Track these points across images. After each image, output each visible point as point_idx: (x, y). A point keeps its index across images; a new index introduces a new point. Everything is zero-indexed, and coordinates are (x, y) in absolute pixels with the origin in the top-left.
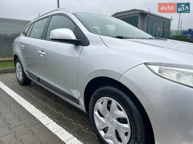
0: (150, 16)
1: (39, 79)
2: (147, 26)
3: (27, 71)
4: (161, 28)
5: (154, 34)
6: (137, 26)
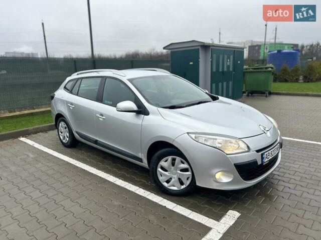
0: (214, 48)
1: (96, 142)
2: (212, 62)
3: (77, 132)
4: (230, 61)
5: (221, 70)
6: (199, 61)
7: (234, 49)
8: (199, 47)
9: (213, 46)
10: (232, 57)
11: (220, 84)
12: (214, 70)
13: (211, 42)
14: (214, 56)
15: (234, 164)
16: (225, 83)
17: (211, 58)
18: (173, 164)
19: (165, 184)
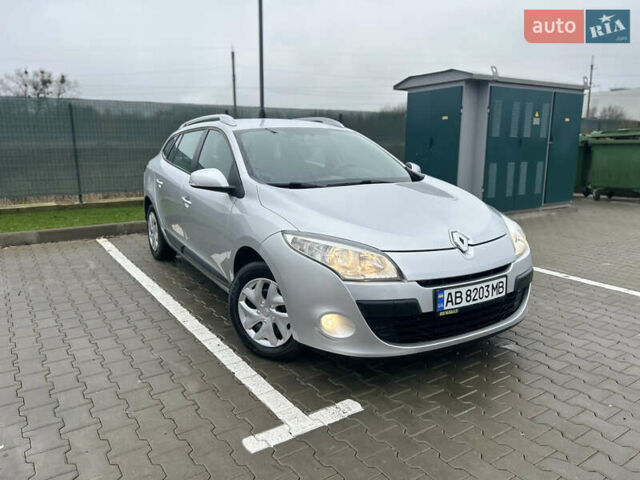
0: (497, 85)
3: (166, 231)
4: (541, 116)
5: (514, 134)
6: (460, 114)
7: (554, 91)
8: (463, 84)
9: (497, 82)
10: (547, 108)
11: (511, 167)
12: (496, 133)
13: (491, 73)
14: (498, 103)
15: (358, 302)
16: (524, 166)
17: (489, 107)
18: (265, 295)
19: (252, 333)
